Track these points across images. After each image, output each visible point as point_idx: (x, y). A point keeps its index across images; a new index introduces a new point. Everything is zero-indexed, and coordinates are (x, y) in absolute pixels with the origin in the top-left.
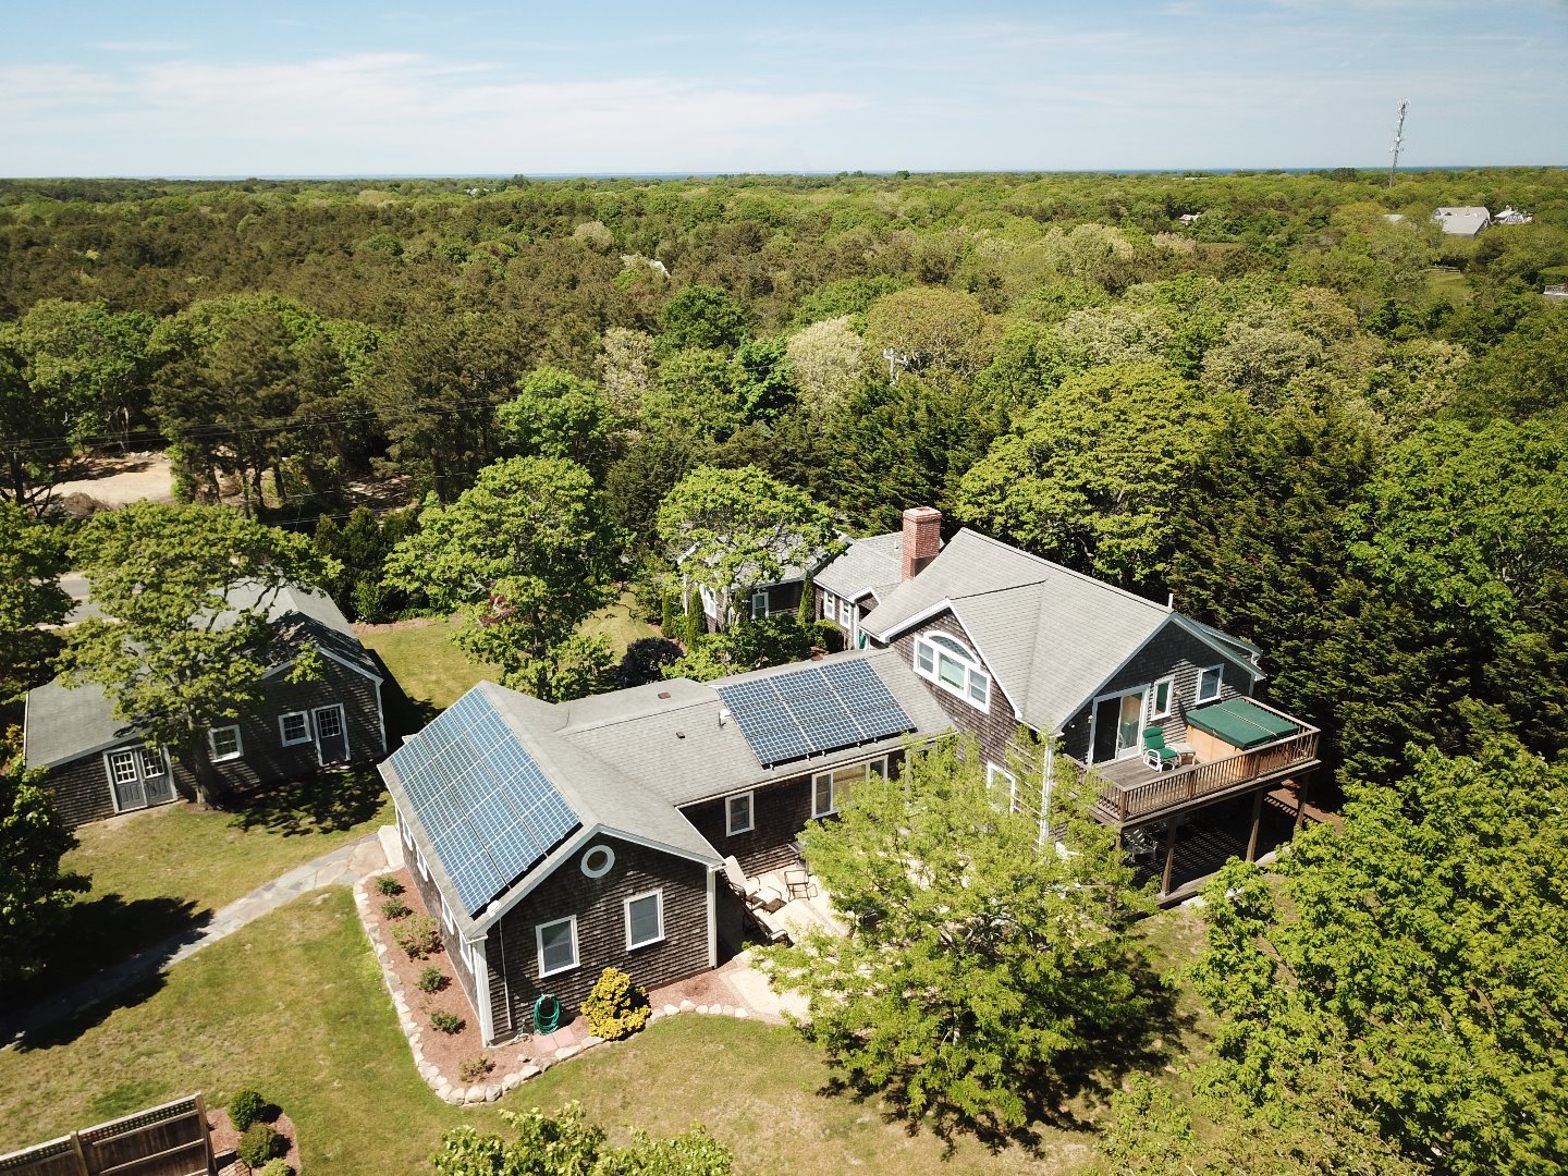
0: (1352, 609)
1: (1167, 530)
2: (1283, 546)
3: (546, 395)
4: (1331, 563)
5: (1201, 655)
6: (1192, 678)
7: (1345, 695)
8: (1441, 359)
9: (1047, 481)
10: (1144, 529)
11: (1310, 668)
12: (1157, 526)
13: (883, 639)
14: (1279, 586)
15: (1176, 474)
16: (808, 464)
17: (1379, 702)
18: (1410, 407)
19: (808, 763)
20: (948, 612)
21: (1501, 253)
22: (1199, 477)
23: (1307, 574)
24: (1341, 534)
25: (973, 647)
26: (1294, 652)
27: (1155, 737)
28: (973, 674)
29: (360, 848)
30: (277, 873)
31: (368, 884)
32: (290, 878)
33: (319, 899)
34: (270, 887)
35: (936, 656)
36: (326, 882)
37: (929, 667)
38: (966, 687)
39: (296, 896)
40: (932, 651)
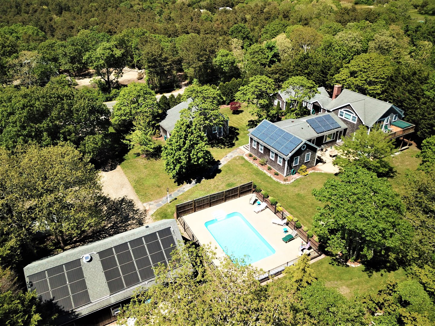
0: (425, 103)
1: (383, 89)
2: (410, 92)
3: (224, 56)
4: (420, 95)
5: (395, 112)
6: (393, 116)
7: (421, 119)
8: (427, 46)
9: (357, 79)
10: (378, 88)
11: (414, 114)
12: (381, 88)
13: (331, 110)
14: (410, 100)
15: (386, 78)
16: (289, 72)
17: (430, 120)
18: (420, 58)
19: (325, 133)
20: (349, 105)
21: (427, 5)
22: (391, 79)
23: (415, 97)
24: (423, 90)
25: (354, 111)
26: (411, 112)
27: (386, 127)
28: (353, 117)
29: (238, 150)
30: (226, 154)
31: (246, 155)
32: (229, 155)
33: (238, 158)
34: (227, 156)
35: (344, 113)
36: (236, 156)
37: (342, 116)
38: (351, 119)
39: (232, 158)
40: (343, 113)
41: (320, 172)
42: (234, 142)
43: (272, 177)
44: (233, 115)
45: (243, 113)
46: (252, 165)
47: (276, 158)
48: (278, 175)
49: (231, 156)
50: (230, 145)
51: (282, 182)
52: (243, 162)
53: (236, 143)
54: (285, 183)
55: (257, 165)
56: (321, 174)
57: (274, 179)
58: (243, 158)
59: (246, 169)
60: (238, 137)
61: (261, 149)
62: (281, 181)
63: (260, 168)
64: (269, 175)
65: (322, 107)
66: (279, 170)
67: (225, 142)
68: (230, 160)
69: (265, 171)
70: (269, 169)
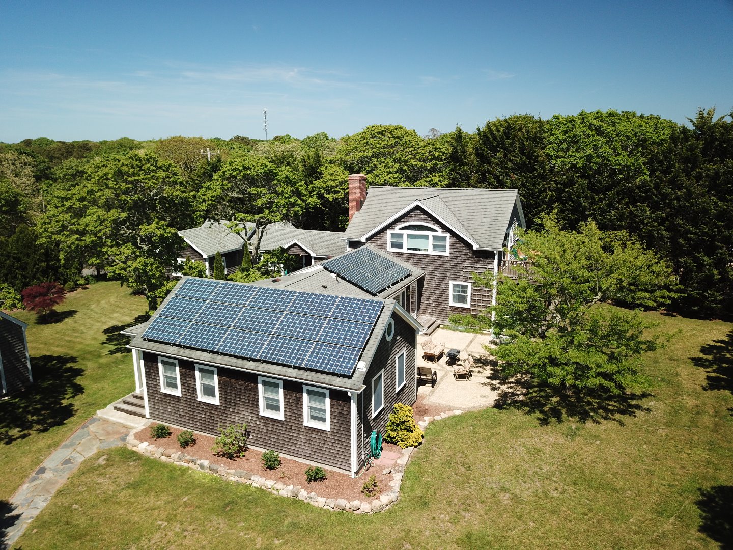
13: (363, 240)
20: (418, 208)
25: (437, 222)
27: (515, 253)
28: (435, 238)
29: (92, 428)
30: (36, 462)
31: (140, 437)
32: (52, 462)
33: (101, 461)
34: (43, 470)
35: (405, 237)
36: (94, 451)
37: (400, 246)
38: (430, 247)
39: (75, 468)
40: (401, 236)
41: (450, 414)
42: (65, 402)
43: (303, 494)
44: (42, 327)
45: (77, 316)
46: (184, 471)
47: (294, 406)
48: (322, 479)
49: (67, 462)
50: (52, 416)
51: (366, 506)
52: (135, 472)
53: (78, 402)
54: (376, 503)
55: (206, 463)
56: (458, 420)
57: (320, 502)
58: (129, 455)
59: (164, 498)
60: (79, 381)
61: (209, 391)
62: (356, 503)
63: (230, 473)
64: (285, 490)
65: (313, 255)
66: (318, 452)
67: (26, 411)
68: (62, 481)
69: (259, 481)
70: (271, 464)
